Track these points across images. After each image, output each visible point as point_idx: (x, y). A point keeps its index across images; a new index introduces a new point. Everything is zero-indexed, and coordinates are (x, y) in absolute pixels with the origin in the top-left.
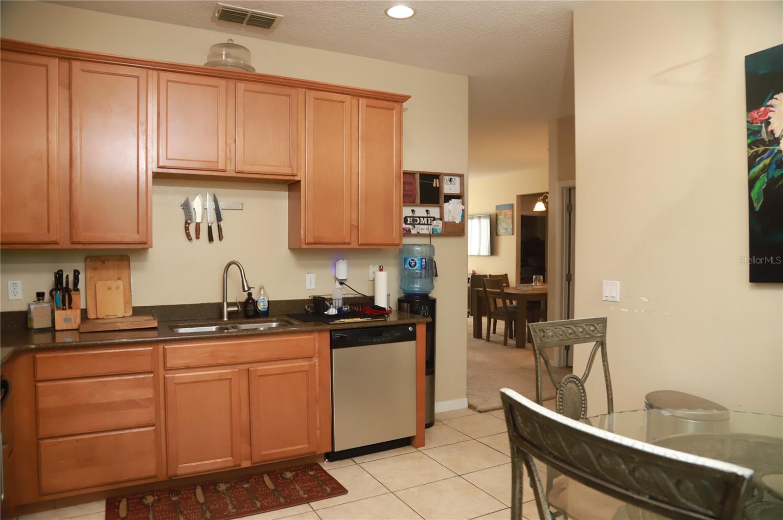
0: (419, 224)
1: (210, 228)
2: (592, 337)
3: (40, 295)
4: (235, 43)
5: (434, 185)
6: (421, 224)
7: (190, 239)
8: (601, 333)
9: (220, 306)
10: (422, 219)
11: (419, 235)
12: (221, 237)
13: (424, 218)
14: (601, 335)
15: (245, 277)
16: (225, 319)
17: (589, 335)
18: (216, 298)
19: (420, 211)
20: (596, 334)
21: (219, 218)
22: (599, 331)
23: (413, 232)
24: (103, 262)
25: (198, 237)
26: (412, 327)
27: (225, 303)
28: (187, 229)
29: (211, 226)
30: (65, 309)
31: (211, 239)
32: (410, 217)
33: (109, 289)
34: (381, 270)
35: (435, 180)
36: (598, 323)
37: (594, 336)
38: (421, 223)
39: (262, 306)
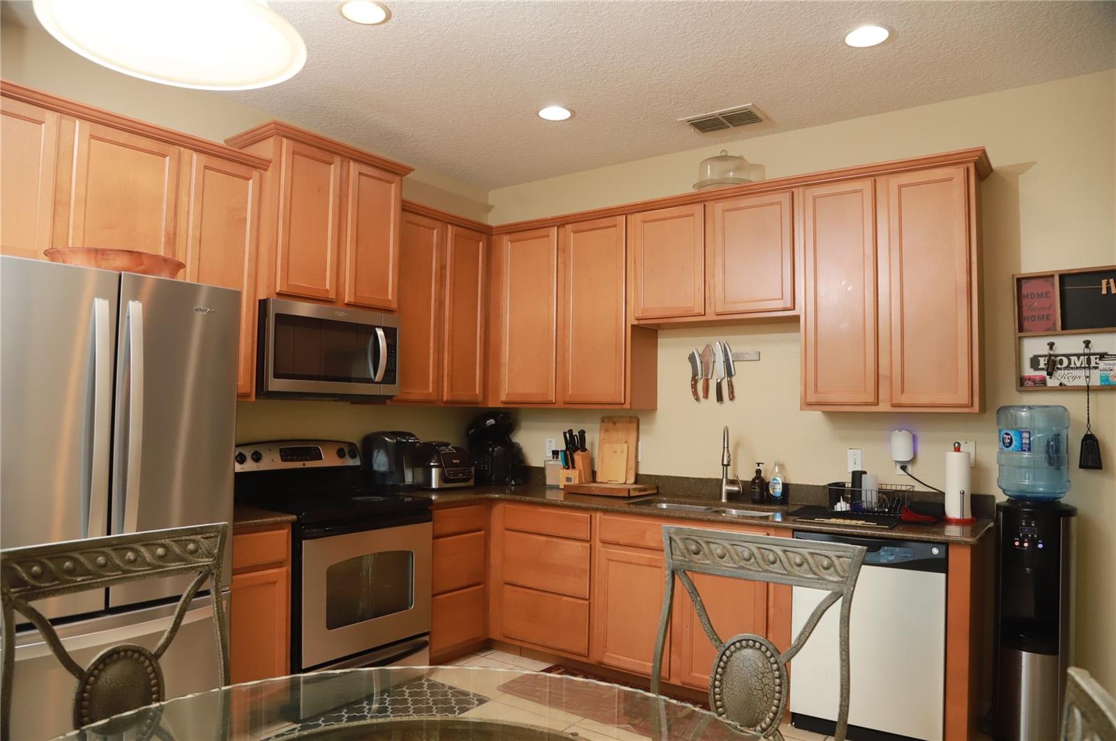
0: (1068, 367)
1: (719, 386)
2: (819, 579)
3: (555, 453)
4: (729, 155)
5: (1104, 292)
6: (1072, 368)
7: (697, 399)
8: (840, 576)
9: (718, 483)
10: (1074, 359)
11: (1062, 388)
12: (732, 398)
13: (1078, 356)
14: (840, 579)
15: (728, 447)
16: (724, 500)
17: (815, 574)
18: (715, 472)
19: (1069, 344)
20: (831, 575)
21: (729, 374)
22: (836, 571)
23: (1051, 382)
24: (615, 423)
25: (706, 396)
26: (938, 548)
27: (724, 480)
28: (694, 386)
29: (720, 383)
30: (568, 468)
31: (720, 398)
32: (1045, 356)
33: (615, 452)
34: (957, 450)
35: (1104, 282)
36: (839, 554)
37: (824, 579)
38: (1072, 365)
39: (777, 490)
